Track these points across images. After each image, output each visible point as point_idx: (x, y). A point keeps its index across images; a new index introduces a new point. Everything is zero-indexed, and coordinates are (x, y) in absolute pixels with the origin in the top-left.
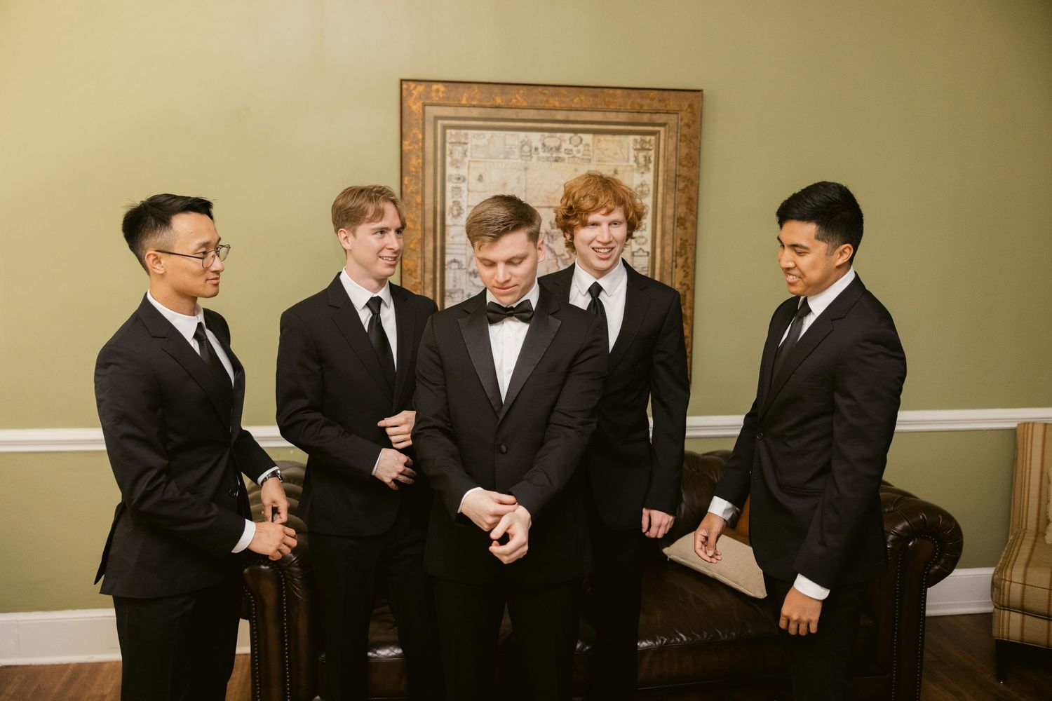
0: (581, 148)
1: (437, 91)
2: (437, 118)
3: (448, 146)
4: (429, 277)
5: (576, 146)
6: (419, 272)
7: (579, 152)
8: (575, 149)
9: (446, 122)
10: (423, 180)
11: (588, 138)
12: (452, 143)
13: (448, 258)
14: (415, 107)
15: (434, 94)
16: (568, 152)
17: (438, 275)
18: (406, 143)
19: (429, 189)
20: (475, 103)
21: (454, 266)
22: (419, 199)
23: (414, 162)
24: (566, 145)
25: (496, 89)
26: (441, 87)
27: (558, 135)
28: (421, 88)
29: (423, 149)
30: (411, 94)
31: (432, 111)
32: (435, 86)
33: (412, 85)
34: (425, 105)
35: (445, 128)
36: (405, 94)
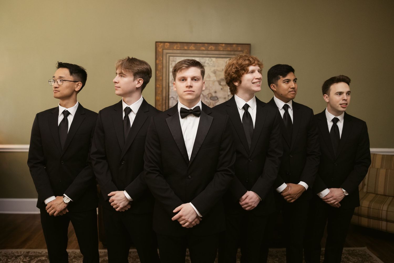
0: (212, 62)
1: (167, 45)
2: (167, 53)
3: (170, 62)
4: (164, 102)
5: (210, 62)
6: (161, 100)
7: (211, 63)
8: (210, 63)
9: (170, 55)
10: (163, 73)
11: (214, 59)
12: (172, 61)
13: (170, 96)
14: (160, 50)
15: (166, 46)
16: (208, 64)
17: (167, 101)
18: (157, 61)
19: (164, 75)
20: (178, 48)
21: (172, 99)
22: (161, 78)
23: (160, 67)
24: (207, 62)
25: (185, 44)
26: (168, 44)
27: (205, 58)
28: (162, 44)
29: (162, 63)
30: (159, 46)
31: (165, 51)
32: (166, 44)
33: (159, 43)
34: (163, 49)
35: (169, 56)
36: (157, 46)
